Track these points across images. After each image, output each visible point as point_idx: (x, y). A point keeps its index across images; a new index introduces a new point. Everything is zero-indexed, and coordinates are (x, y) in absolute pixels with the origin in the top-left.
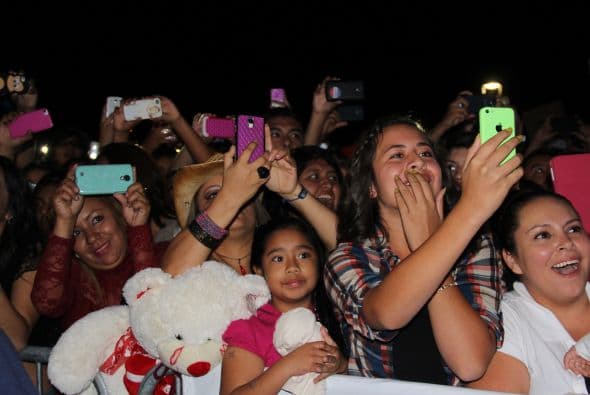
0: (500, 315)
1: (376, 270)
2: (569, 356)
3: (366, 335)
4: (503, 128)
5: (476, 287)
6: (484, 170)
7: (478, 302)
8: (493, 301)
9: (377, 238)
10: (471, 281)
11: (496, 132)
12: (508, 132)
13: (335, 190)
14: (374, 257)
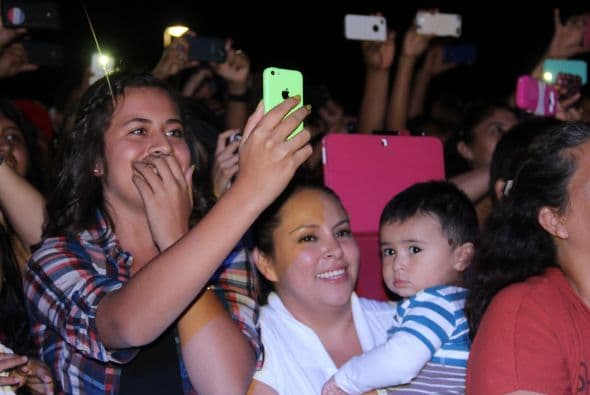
0: (259, 330)
1: (102, 271)
2: (328, 387)
3: (96, 356)
4: (290, 95)
5: (231, 294)
6: (269, 144)
7: (235, 313)
8: (251, 313)
9: (99, 228)
10: (224, 287)
11: (282, 100)
12: (296, 100)
13: (17, 154)
14: (98, 255)
